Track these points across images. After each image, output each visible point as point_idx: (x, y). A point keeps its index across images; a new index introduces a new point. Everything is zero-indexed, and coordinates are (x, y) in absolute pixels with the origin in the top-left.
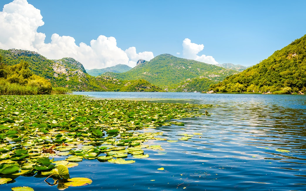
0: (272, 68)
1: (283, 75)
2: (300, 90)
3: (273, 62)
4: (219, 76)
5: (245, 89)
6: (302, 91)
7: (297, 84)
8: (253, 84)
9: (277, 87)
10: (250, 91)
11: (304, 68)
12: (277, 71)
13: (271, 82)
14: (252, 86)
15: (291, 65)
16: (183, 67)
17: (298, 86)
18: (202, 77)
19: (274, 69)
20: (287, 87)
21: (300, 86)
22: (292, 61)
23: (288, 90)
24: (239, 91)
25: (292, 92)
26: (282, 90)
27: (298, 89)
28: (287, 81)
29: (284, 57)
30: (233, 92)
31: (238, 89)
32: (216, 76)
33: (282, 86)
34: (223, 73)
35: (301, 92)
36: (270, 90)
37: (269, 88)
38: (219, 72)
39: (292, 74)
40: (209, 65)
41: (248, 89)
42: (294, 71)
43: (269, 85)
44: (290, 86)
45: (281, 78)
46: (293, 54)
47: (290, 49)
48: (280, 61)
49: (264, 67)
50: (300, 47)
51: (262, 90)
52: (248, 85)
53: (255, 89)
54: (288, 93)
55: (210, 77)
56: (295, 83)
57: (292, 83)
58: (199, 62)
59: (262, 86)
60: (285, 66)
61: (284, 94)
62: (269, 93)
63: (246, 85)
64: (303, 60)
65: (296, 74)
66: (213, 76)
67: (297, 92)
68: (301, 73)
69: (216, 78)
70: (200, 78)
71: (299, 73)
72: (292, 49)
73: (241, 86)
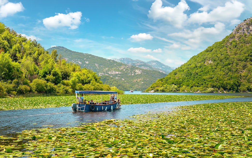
0: (195, 72)
1: (206, 79)
2: (219, 90)
3: (194, 67)
4: (120, 73)
5: (178, 89)
6: (220, 90)
7: (217, 86)
8: (184, 85)
9: (204, 88)
10: (183, 91)
11: (219, 74)
12: (199, 75)
13: (198, 84)
14: (184, 86)
15: (210, 71)
16: (80, 62)
17: (217, 87)
18: (102, 74)
19: (197, 74)
20: (211, 88)
21: (219, 87)
22: (210, 68)
23: (212, 90)
24: (175, 91)
25: (214, 91)
26: (207, 90)
27: (218, 89)
28: (210, 83)
29: (202, 63)
30: (170, 91)
31: (174, 89)
32: (117, 73)
33: (207, 87)
34: (124, 70)
35: (219, 92)
36: (199, 90)
37: (198, 88)
38: (120, 69)
39: (212, 78)
40: (108, 60)
41: (181, 89)
42: (213, 76)
43: (198, 86)
44: (213, 87)
45: (205, 81)
46: (209, 60)
47: (206, 56)
48: (200, 67)
49: (188, 72)
50: (214, 55)
51: (193, 90)
52: (180, 86)
53: (187, 89)
54: (212, 92)
55: (110, 74)
56: (215, 85)
57: (213, 85)
58: (97, 57)
59: (192, 87)
60: (205, 72)
61: (209, 92)
62: (198, 92)
63: (179, 86)
64: (218, 67)
65: (215, 79)
66: (114, 73)
67: (217, 91)
68: (218, 77)
69: (116, 75)
70: (99, 75)
71: (217, 77)
72: (208, 56)
73: (176, 86)
